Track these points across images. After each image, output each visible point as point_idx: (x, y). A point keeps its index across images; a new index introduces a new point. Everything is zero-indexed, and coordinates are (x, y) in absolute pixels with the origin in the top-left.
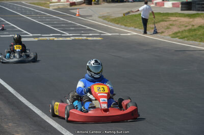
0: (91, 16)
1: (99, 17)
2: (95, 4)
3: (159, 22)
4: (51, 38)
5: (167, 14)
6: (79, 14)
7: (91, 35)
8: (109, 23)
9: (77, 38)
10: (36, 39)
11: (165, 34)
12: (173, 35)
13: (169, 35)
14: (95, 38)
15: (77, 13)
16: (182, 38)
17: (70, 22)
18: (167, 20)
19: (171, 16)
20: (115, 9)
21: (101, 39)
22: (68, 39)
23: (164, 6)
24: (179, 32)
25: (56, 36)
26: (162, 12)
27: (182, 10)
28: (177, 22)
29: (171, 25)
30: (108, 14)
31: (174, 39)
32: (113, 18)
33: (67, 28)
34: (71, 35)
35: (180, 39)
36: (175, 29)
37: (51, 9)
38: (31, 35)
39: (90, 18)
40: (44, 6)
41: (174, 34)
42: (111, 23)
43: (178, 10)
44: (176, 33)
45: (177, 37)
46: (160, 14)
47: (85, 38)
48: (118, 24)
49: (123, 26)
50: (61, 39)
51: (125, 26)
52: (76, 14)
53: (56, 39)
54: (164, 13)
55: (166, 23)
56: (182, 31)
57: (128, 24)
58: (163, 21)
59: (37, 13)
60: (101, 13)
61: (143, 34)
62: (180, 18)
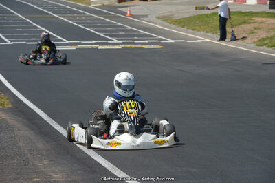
0: (147, 16)
1: (158, 18)
3: (239, 24)
4: (94, 46)
5: (251, 14)
6: (130, 14)
7: (147, 41)
8: (171, 25)
9: (128, 46)
10: (74, 48)
11: (248, 41)
12: (259, 43)
13: (254, 42)
14: (152, 47)
15: (128, 13)
16: (272, 47)
17: (119, 24)
18: (251, 21)
19: (256, 16)
20: (180, 6)
21: (160, 47)
22: (117, 47)
23: (246, 2)
24: (267, 38)
25: (100, 44)
26: (243, 11)
27: (270, 8)
28: (264, 25)
29: (256, 28)
30: (170, 14)
31: (261, 48)
32: (177, 18)
33: (115, 32)
34: (120, 42)
35: (268, 47)
36: (262, 34)
37: (92, 6)
38: (67, 42)
39: (145, 19)
40: (83, 3)
41: (260, 41)
42: (174, 26)
43: (266, 8)
44: (264, 39)
45: (265, 44)
46: (240, 13)
47: (139, 46)
48: (183, 27)
49: (190, 30)
50: (107, 47)
51: (194, 30)
52: (126, 13)
53: (100, 47)
54: (246, 12)
55: (248, 25)
56: (272, 37)
57: (198, 27)
58: (245, 22)
59: (75, 12)
60: (161, 12)
61: (219, 41)
62: (268, 19)
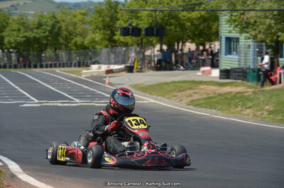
0: (123, 84)
2: (138, 72)
3: (186, 90)
4: (55, 104)
15: (107, 81)
18: (196, 88)
27: (221, 78)
29: (195, 93)
34: (81, 101)
36: (196, 97)
37: (83, 77)
48: (144, 92)
51: (150, 94)
53: (60, 105)
58: (190, 89)
59: (62, 81)
62: (210, 86)
